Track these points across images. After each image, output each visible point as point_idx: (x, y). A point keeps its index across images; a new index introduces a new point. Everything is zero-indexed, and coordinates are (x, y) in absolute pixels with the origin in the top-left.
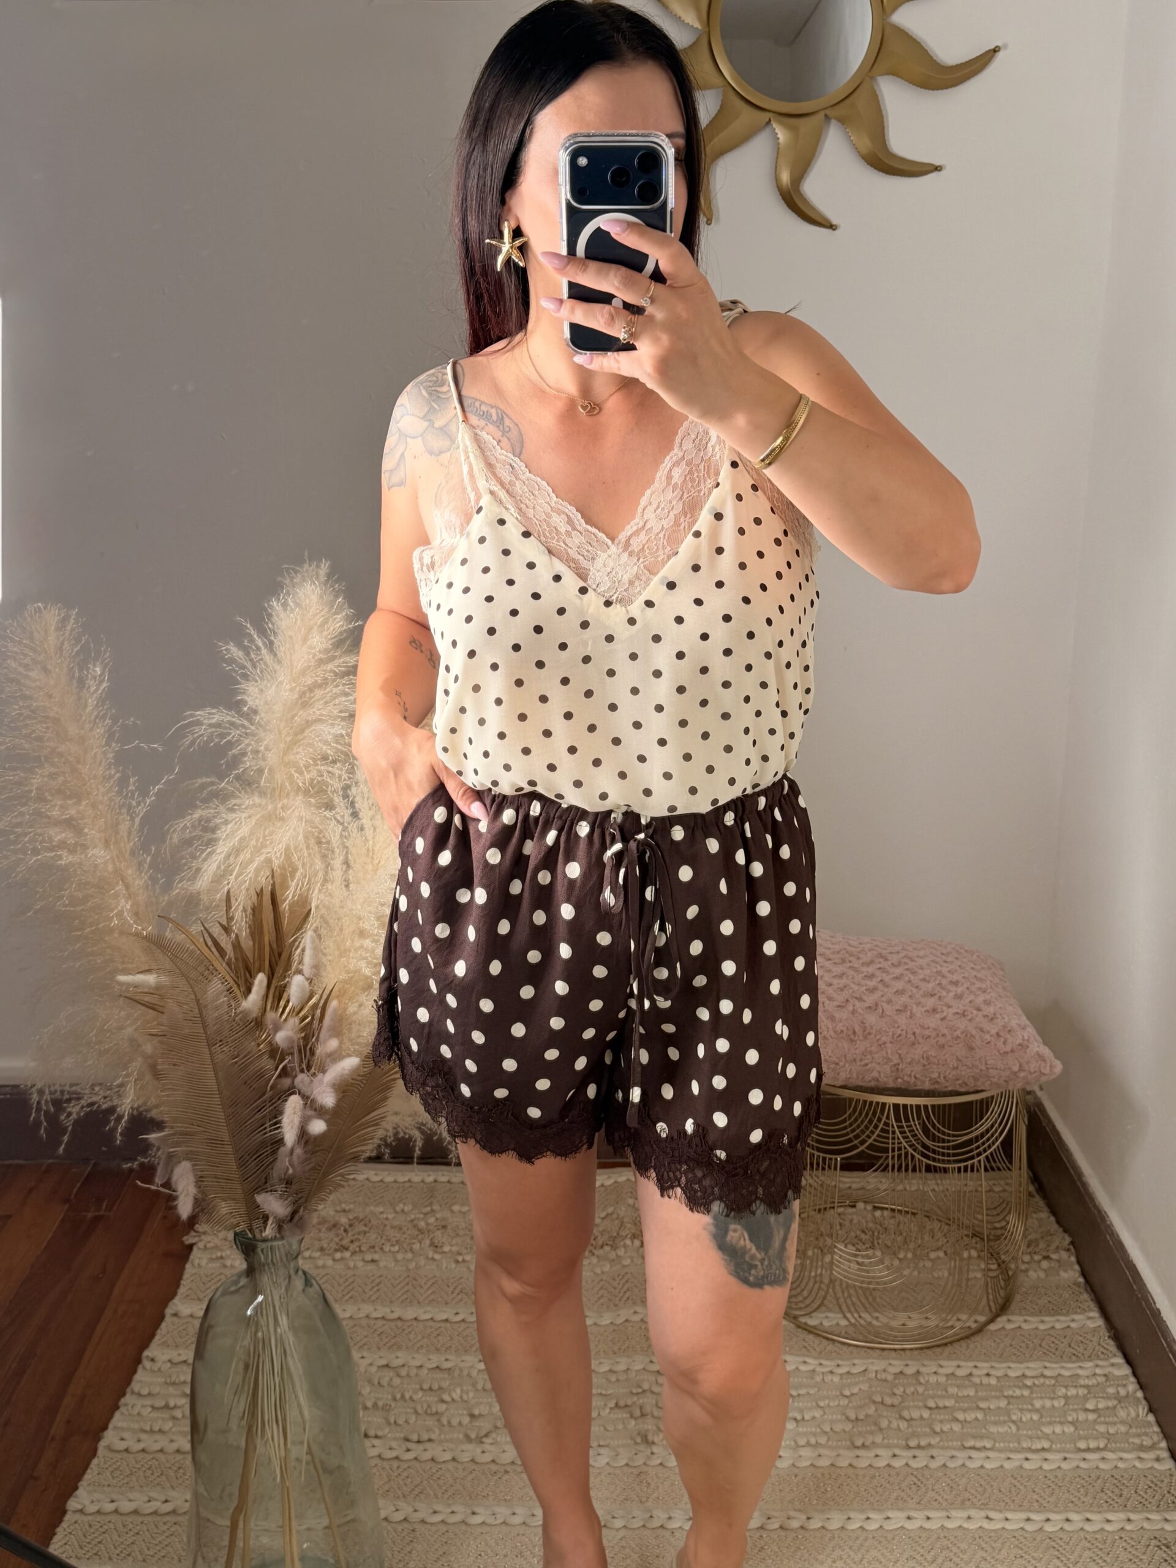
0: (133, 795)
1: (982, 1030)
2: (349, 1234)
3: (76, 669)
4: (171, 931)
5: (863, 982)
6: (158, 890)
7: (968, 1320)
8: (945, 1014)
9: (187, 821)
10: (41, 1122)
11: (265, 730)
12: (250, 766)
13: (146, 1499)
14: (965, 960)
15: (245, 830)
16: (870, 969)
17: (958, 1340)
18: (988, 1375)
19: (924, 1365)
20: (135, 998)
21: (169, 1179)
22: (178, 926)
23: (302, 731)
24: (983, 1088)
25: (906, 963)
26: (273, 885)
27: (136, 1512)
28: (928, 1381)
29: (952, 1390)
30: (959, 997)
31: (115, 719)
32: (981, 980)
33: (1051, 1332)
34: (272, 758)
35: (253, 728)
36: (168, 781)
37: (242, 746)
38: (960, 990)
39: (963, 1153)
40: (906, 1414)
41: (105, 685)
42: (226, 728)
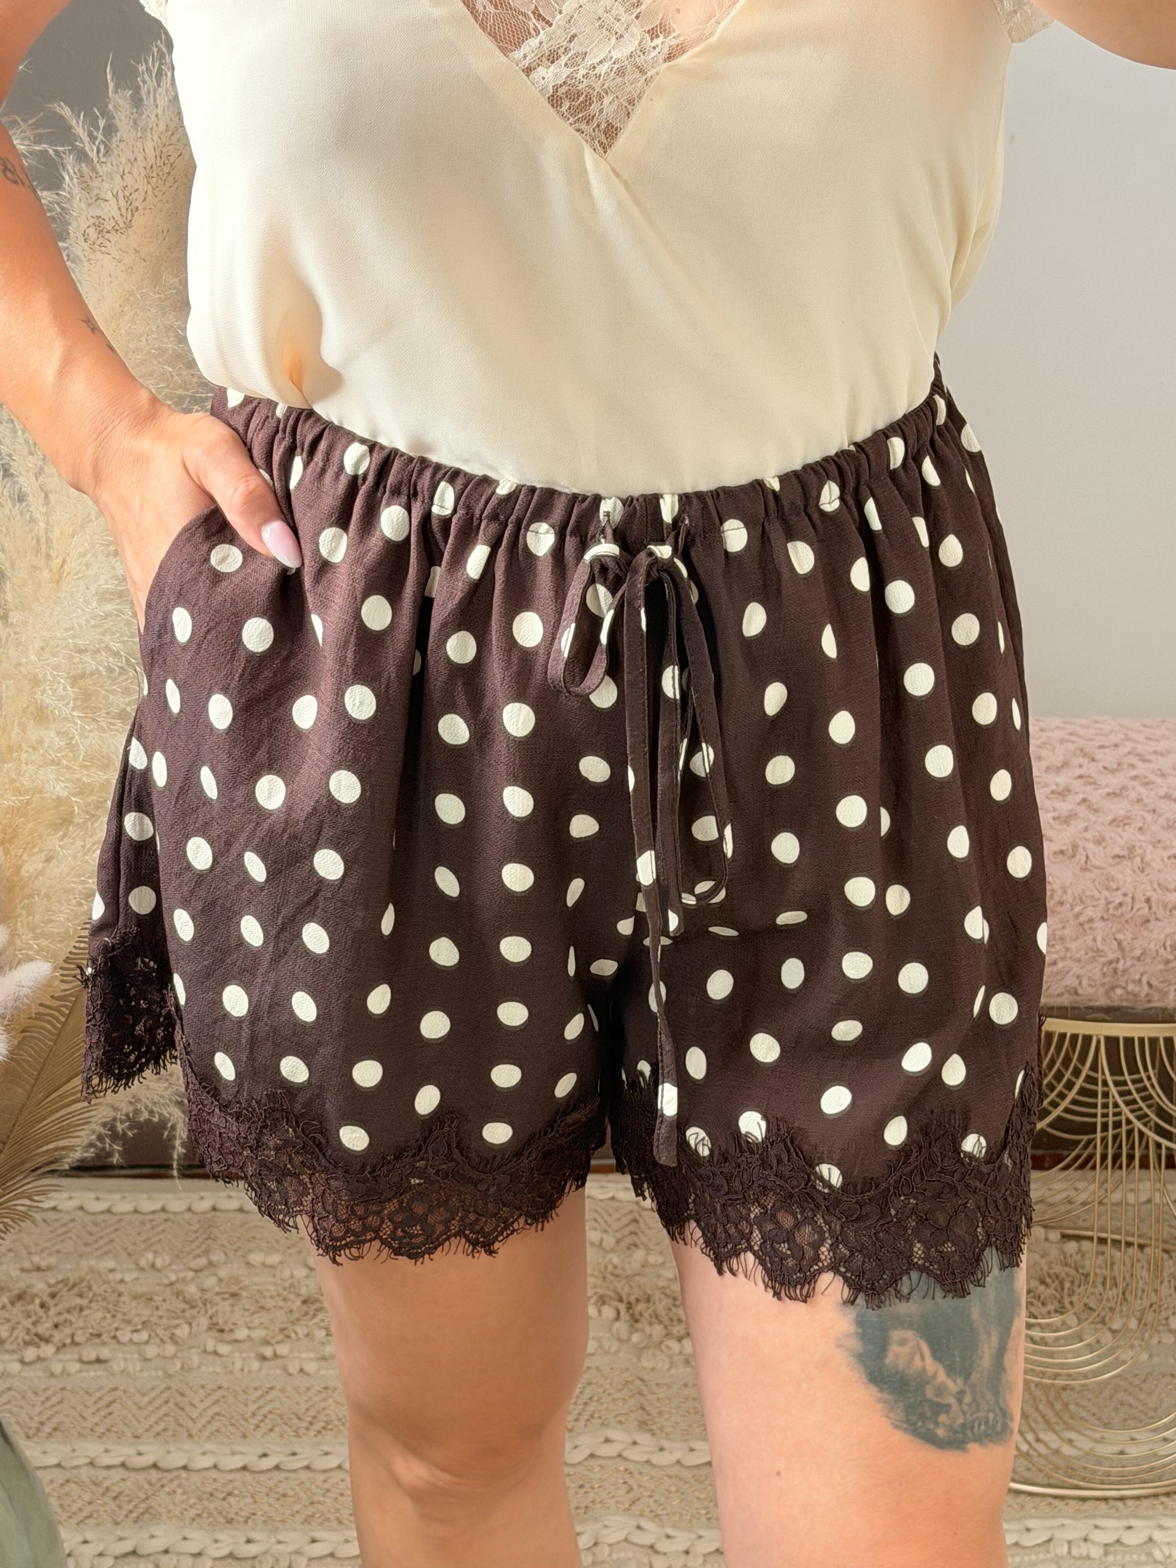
2: (51, 1313)
25: (1132, 766)
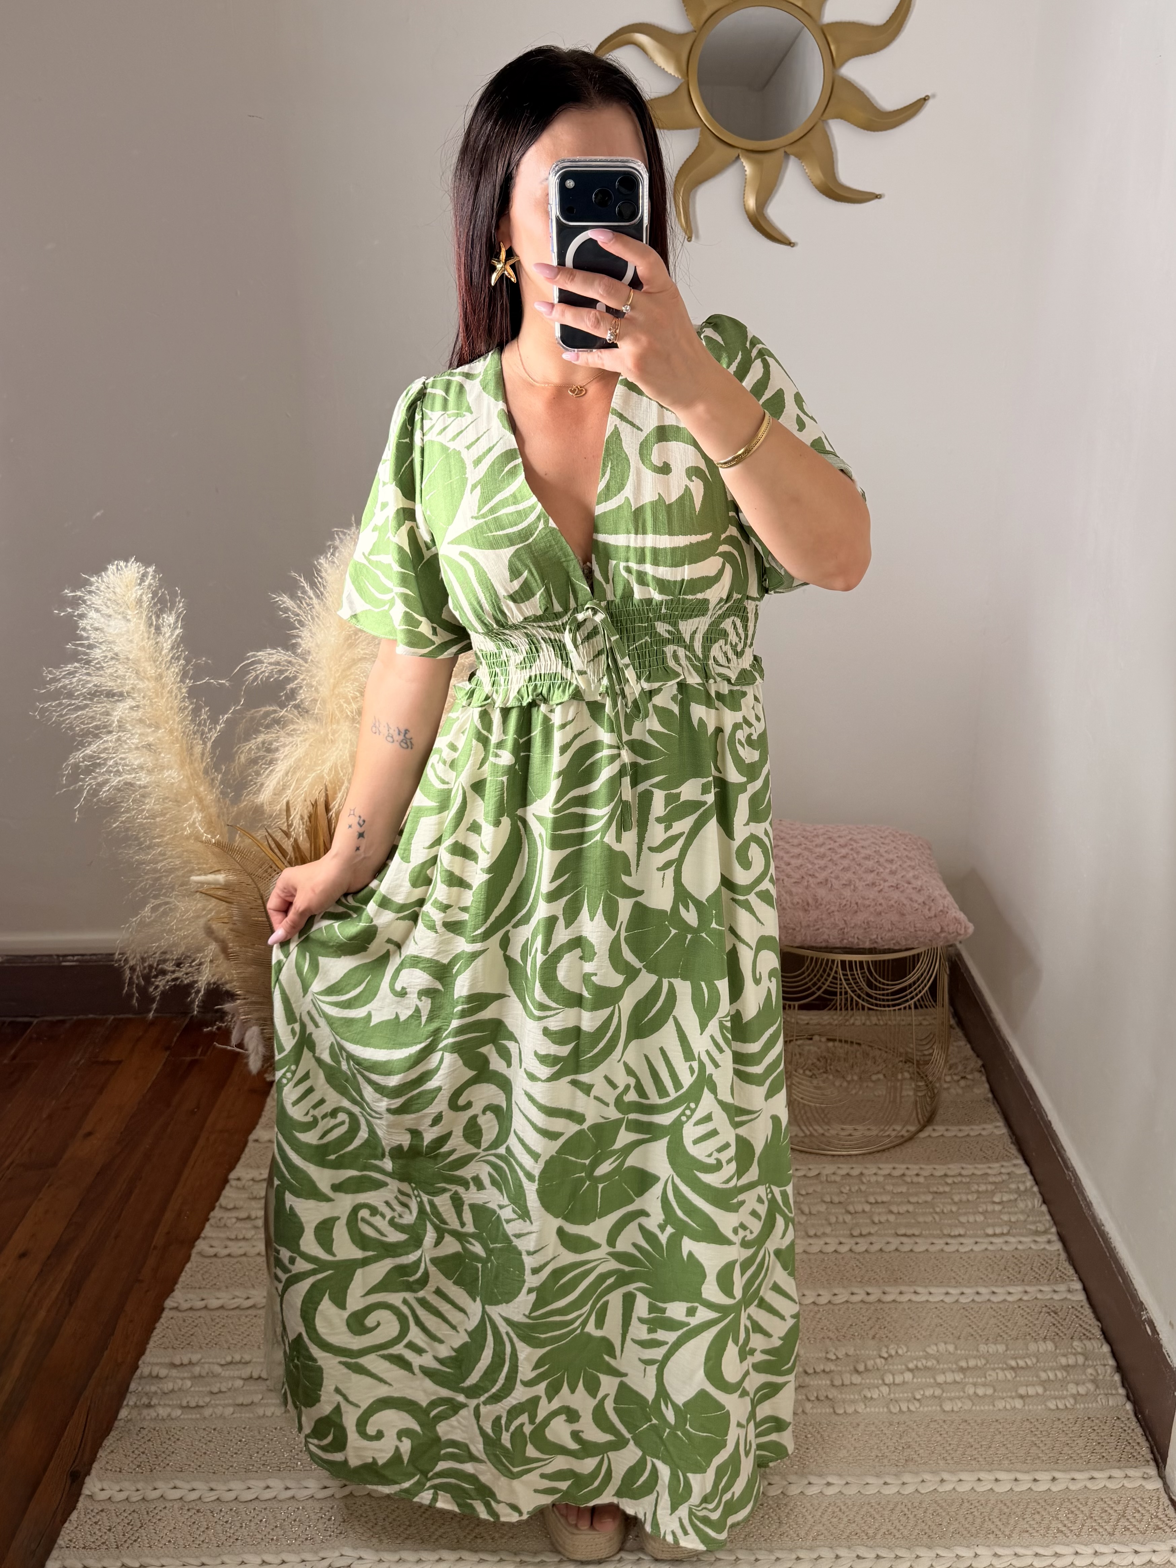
0: (205, 723)
1: (911, 900)
3: (154, 618)
4: (240, 836)
5: (816, 861)
6: (228, 802)
7: (901, 1130)
8: (881, 887)
9: (252, 744)
10: (133, 994)
11: (317, 667)
12: (306, 698)
13: (231, 1297)
14: (899, 842)
15: (300, 752)
16: (822, 850)
17: (894, 1147)
18: (917, 1175)
19: (866, 1168)
20: (208, 892)
21: (243, 1040)
22: (246, 833)
23: (349, 668)
24: (912, 946)
26: (327, 795)
27: (222, 1307)
28: (869, 1181)
29: (889, 1188)
30: (893, 873)
31: (188, 660)
32: (910, 858)
33: (968, 1139)
34: (324, 691)
35: (307, 665)
36: (235, 711)
37: (299, 680)
38: (894, 867)
39: (898, 998)
40: (851, 1208)
41: (178, 631)
42: (284, 666)
